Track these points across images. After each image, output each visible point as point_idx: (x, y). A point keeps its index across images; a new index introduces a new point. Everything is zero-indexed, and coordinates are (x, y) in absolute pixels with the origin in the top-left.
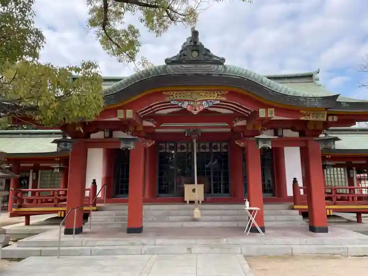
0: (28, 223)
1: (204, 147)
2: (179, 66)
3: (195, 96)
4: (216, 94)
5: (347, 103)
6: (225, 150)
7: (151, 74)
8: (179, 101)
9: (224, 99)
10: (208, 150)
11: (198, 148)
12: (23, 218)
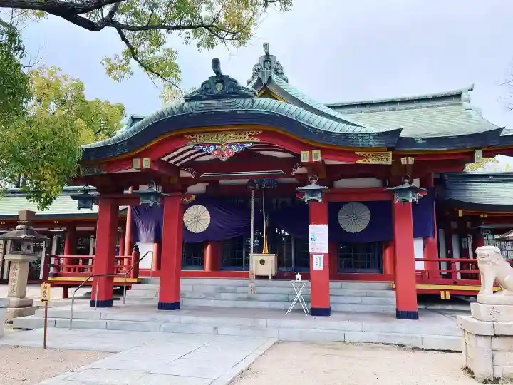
0: (66, 295)
2: (198, 103)
3: (221, 138)
4: (247, 135)
5: (423, 139)
7: (166, 114)
8: (204, 145)
9: (256, 140)
12: (61, 290)
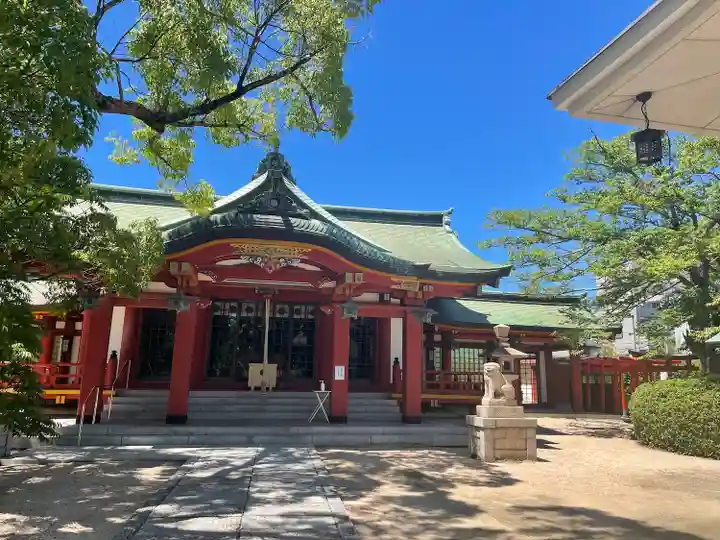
1: (282, 311)
2: (253, 216)
3: (270, 251)
4: (297, 251)
6: (310, 317)
9: (304, 257)
10: (286, 315)
11: (273, 311)
